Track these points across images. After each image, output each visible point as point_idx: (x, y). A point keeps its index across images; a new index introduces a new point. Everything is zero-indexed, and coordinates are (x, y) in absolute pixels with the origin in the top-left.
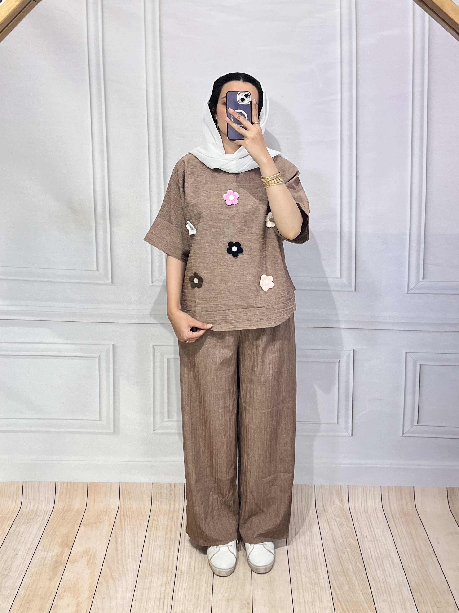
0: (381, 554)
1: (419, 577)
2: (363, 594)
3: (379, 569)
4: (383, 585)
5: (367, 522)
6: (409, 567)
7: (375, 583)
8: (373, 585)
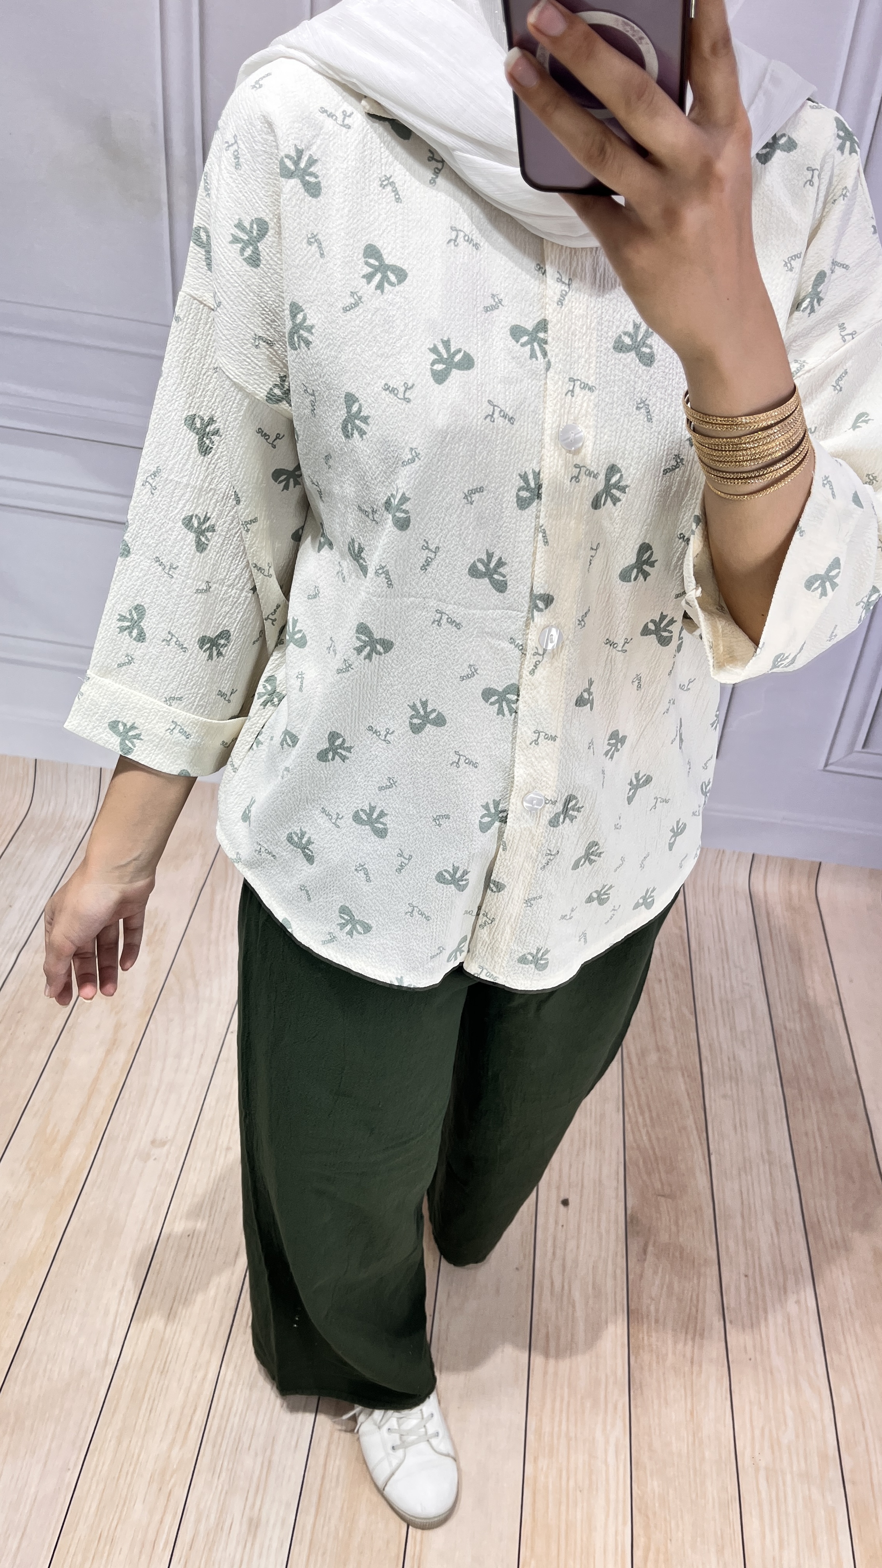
0: (732, 991)
1: (801, 1053)
2: (683, 1075)
3: (725, 1025)
4: (726, 1060)
5: (715, 920)
6: (785, 1028)
7: (711, 1054)
8: (706, 1058)
